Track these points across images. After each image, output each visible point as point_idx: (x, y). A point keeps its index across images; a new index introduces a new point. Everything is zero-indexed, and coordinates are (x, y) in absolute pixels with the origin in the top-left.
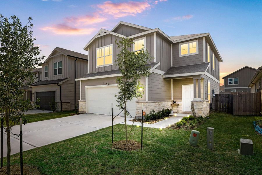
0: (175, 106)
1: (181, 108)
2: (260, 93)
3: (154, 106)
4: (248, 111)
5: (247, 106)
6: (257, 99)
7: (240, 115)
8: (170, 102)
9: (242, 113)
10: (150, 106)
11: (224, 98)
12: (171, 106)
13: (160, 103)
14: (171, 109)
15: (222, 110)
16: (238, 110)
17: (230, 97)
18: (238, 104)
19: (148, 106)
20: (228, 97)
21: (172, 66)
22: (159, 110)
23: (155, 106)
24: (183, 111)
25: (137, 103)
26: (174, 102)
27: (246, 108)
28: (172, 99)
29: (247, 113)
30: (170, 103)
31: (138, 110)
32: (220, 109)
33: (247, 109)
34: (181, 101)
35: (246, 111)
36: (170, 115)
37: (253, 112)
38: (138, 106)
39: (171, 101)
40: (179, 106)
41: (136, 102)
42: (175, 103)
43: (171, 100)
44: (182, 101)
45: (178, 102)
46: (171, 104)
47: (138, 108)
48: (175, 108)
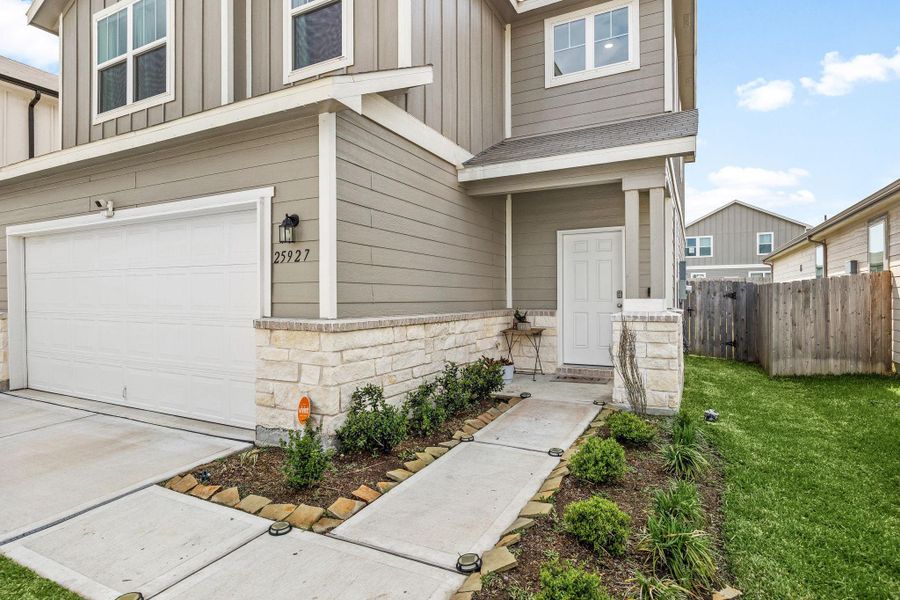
0: (525, 341)
1: (554, 347)
2: (889, 275)
3: (388, 350)
4: (835, 357)
5: (831, 333)
6: (873, 301)
7: (799, 373)
8: (500, 320)
9: (808, 366)
10: (347, 355)
11: (717, 299)
12: (500, 340)
13: (435, 329)
14: (505, 356)
15: (712, 349)
16: (794, 350)
17: (743, 296)
18: (794, 324)
19: (333, 359)
20: (733, 296)
21: (508, 134)
22: (427, 369)
23: (397, 347)
24: (560, 365)
25: (264, 335)
26: (521, 319)
27: (828, 342)
28: (509, 305)
29: (832, 367)
30: (497, 323)
31: (271, 386)
32: (703, 342)
33: (832, 347)
34: (552, 314)
35: (827, 357)
36: (494, 394)
37: (857, 359)
38: (270, 353)
39: (502, 312)
40: (544, 340)
41: (258, 325)
42: (521, 326)
43: (504, 307)
44: (559, 312)
45: (537, 321)
46: (505, 327)
47: (270, 372)
48: (526, 349)
